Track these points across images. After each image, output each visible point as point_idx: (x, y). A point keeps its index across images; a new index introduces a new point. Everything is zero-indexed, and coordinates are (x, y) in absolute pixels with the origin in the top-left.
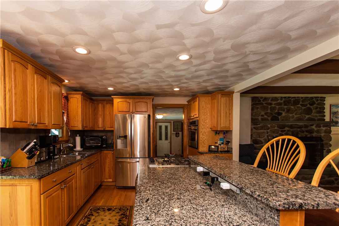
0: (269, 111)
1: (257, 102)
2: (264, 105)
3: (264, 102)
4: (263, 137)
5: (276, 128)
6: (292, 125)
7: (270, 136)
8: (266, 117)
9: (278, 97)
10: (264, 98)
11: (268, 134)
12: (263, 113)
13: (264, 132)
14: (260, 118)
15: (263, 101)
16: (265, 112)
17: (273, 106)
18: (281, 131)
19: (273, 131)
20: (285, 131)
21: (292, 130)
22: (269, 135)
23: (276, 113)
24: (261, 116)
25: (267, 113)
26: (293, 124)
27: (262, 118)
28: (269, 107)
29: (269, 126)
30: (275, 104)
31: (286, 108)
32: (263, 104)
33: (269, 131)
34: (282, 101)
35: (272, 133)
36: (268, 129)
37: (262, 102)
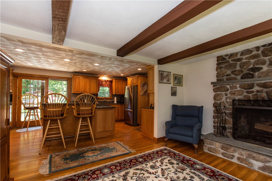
0: (238, 68)
1: (220, 62)
2: (231, 62)
3: (230, 60)
4: (219, 99)
5: (239, 89)
6: (265, 83)
7: (229, 99)
8: (233, 76)
9: (253, 48)
10: (229, 55)
11: (227, 97)
12: (229, 72)
13: (220, 95)
14: (225, 78)
15: (229, 58)
16: (232, 71)
17: (244, 61)
18: (247, 92)
19: (233, 92)
20: (253, 92)
21: (265, 90)
22: (229, 97)
23: (249, 70)
24: (226, 76)
25: (235, 71)
26: (268, 82)
27: (227, 78)
28: (239, 63)
29: (228, 87)
30: (246, 59)
31: (269, 60)
32: (228, 62)
33: (228, 92)
34: (260, 52)
35: (233, 95)
36: (228, 90)
37: (227, 59)
